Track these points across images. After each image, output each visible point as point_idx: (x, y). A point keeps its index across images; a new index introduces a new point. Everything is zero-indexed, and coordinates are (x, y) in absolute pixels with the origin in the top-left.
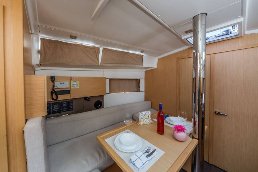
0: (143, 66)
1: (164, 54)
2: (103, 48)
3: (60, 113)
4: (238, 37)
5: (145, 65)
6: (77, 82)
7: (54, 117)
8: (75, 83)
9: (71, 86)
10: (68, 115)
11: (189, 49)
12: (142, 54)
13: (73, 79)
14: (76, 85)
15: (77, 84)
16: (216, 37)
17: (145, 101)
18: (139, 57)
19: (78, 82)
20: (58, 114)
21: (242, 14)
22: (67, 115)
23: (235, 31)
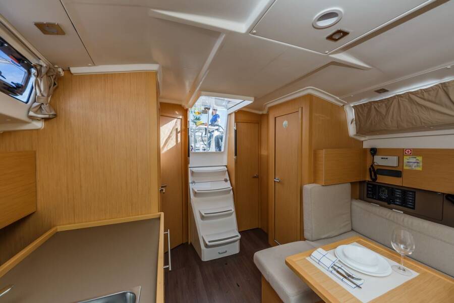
3: (389, 204)
6: (418, 158)
7: (381, 205)
8: (414, 160)
9: (405, 165)
10: (404, 213)
13: (408, 152)
14: (416, 164)
15: (418, 163)
19: (420, 159)
20: (386, 204)
22: (402, 212)
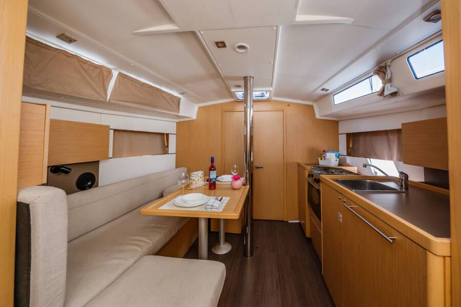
0: (180, 115)
1: (207, 102)
2: (120, 73)
4: (268, 101)
5: (182, 113)
11: (234, 102)
12: (179, 96)
16: (256, 97)
17: (176, 168)
18: (175, 100)
21: (272, 85)
23: (267, 96)
